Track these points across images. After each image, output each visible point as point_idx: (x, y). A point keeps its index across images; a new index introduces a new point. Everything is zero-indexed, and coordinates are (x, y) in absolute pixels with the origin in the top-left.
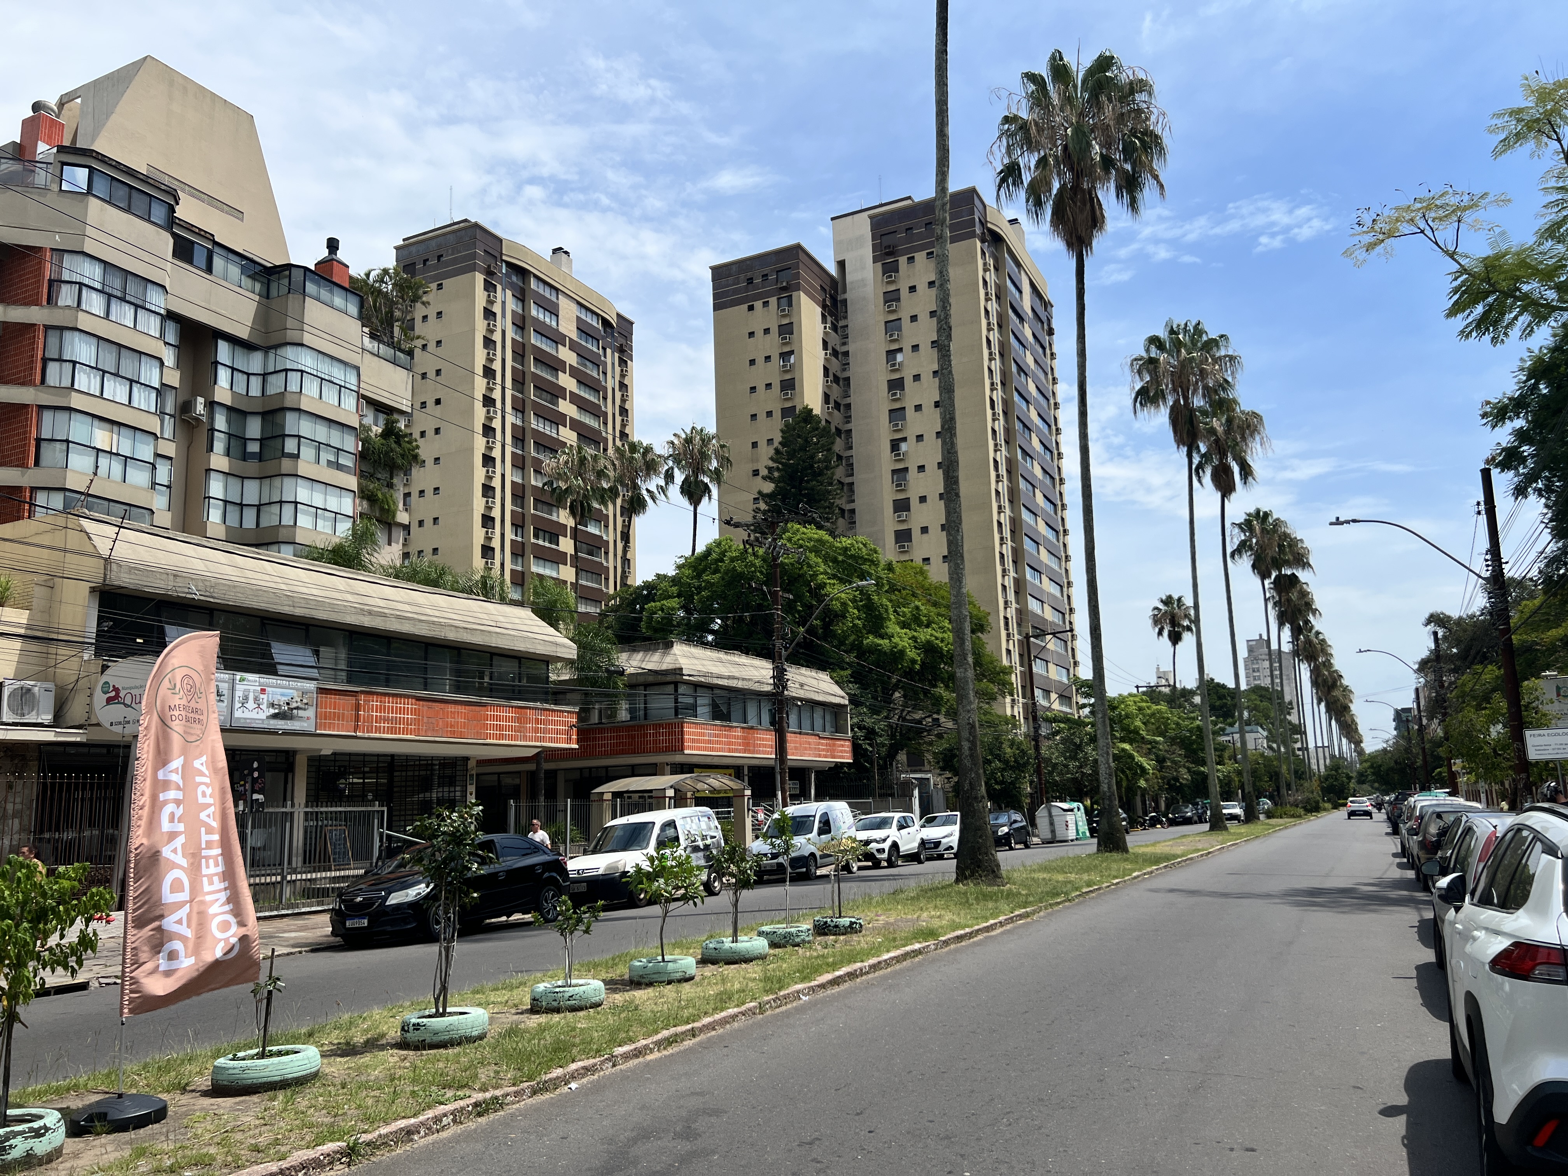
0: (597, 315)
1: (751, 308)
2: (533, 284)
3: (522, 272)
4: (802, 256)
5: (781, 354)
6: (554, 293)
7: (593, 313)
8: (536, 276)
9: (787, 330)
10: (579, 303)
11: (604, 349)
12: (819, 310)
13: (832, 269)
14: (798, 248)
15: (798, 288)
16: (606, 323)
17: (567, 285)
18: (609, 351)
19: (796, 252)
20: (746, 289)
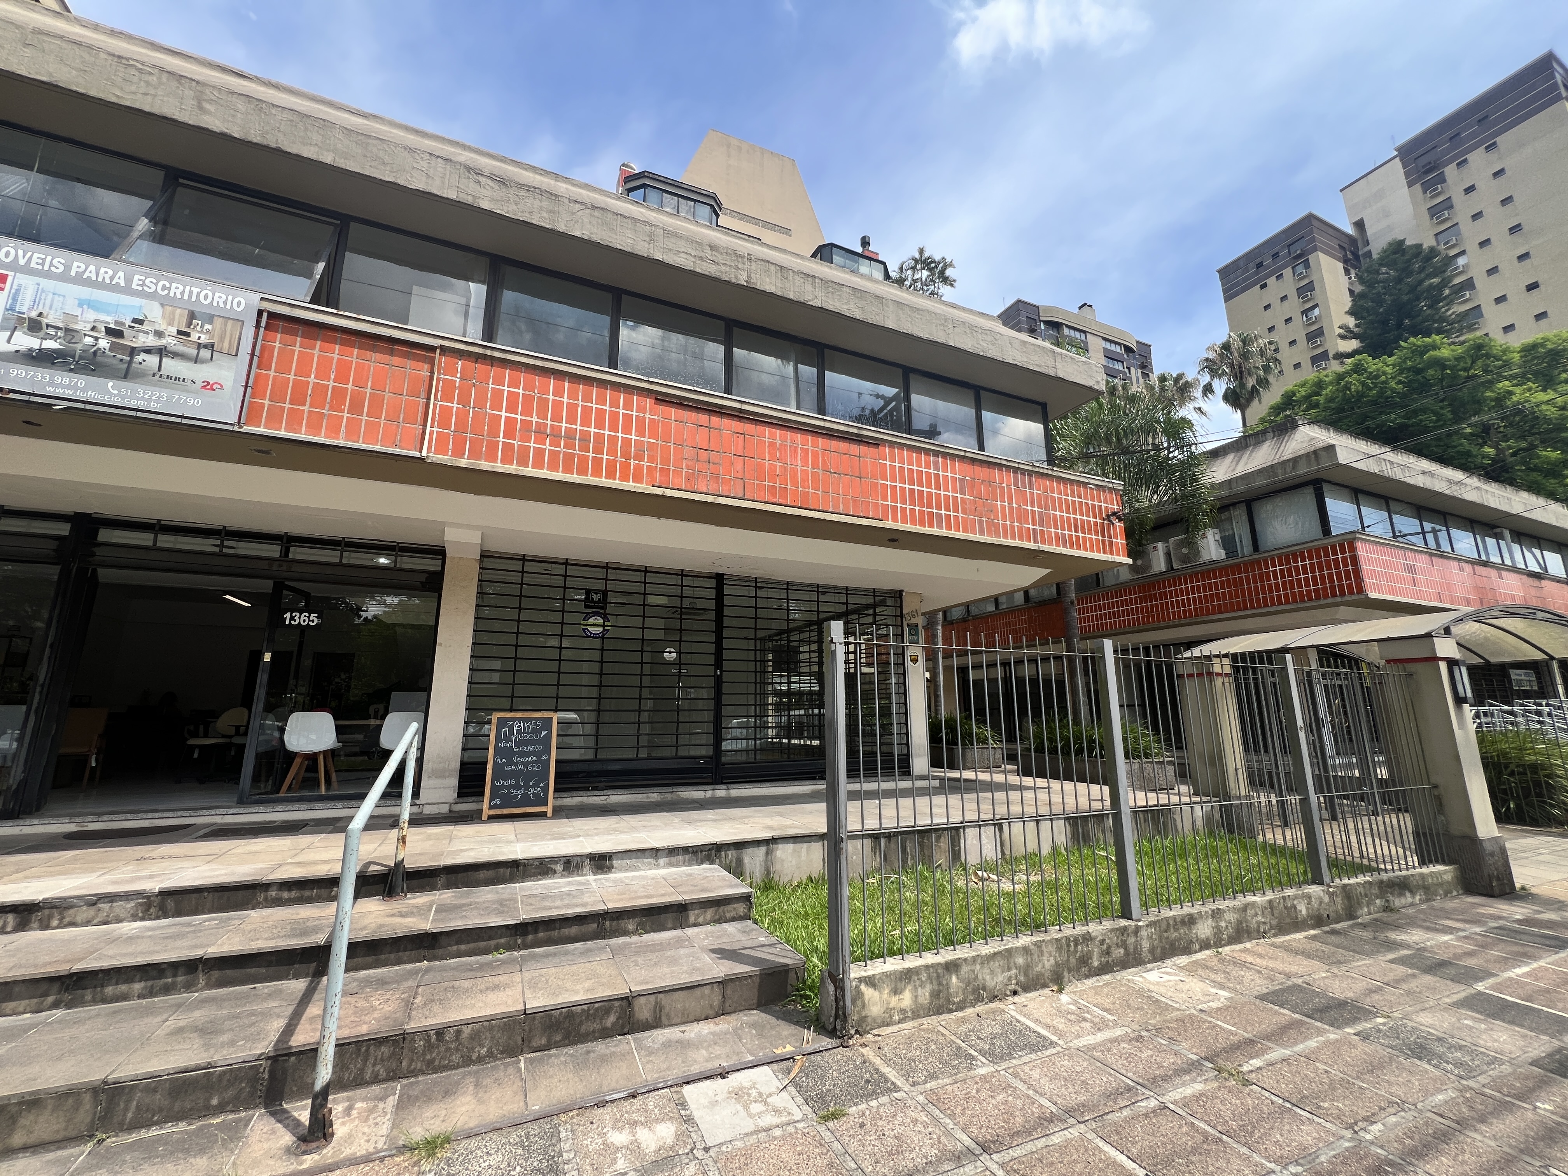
0: (1120, 344)
1: (1264, 286)
2: (1066, 331)
3: (1056, 326)
4: (1315, 223)
5: (1303, 313)
6: (1083, 335)
7: (1116, 343)
8: (1067, 326)
9: (1306, 290)
10: (1104, 339)
11: (1129, 368)
12: (1340, 266)
13: (1350, 230)
14: (1311, 217)
15: (1315, 249)
16: (1128, 349)
17: (1095, 328)
18: (1132, 369)
19: (1310, 220)
20: (1257, 273)
